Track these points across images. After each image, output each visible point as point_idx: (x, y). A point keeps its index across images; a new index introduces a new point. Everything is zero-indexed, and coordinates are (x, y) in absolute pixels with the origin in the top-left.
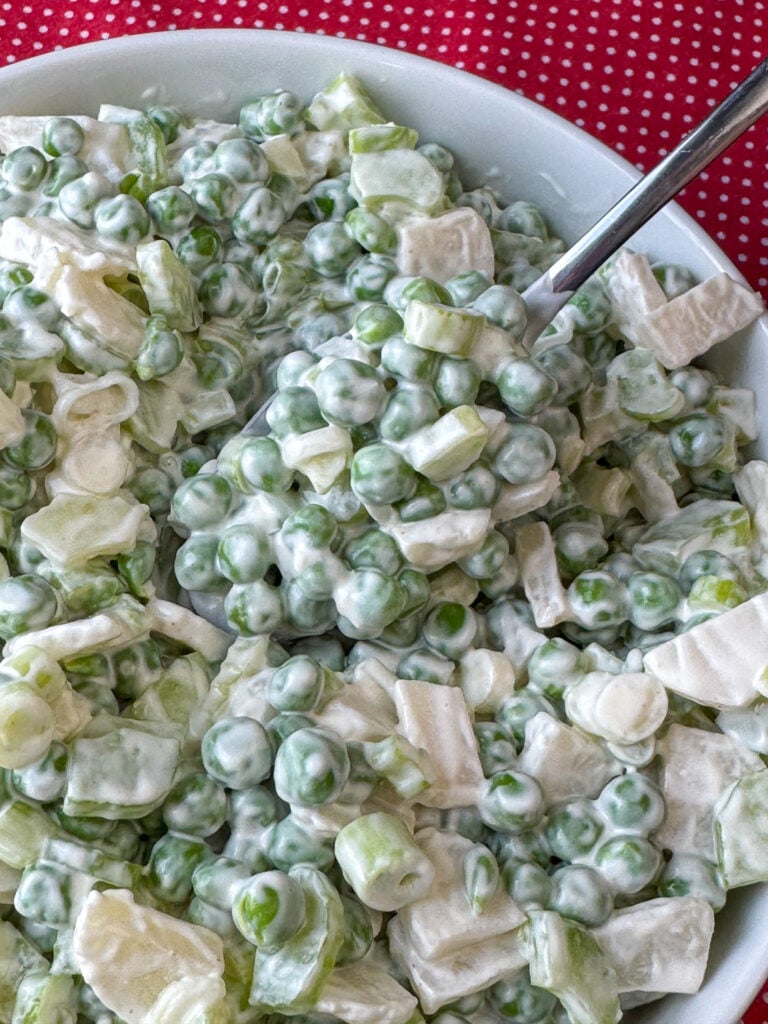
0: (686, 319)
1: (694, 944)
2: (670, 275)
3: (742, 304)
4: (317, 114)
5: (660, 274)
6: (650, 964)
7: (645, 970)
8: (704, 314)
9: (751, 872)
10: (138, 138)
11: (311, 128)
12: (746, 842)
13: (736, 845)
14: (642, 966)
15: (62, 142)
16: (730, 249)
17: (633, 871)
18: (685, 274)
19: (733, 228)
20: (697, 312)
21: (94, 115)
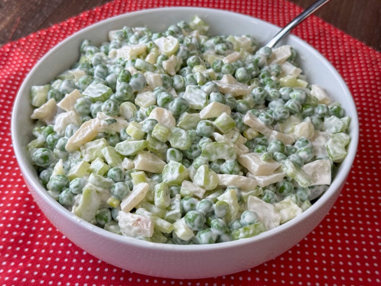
1: (327, 169)
6: (316, 176)
7: (315, 178)
12: (335, 148)
13: (333, 149)
17: (308, 153)
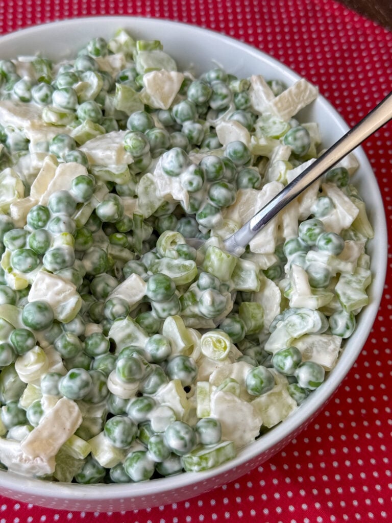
0: (288, 101)
2: (274, 84)
3: (311, 92)
4: (113, 46)
5: (270, 83)
7: (310, 354)
8: (295, 98)
9: (354, 300)
10: (38, 67)
11: (111, 53)
14: (308, 353)
15: (8, 69)
16: (298, 71)
18: (280, 82)
19: (297, 63)
20: (292, 98)
21: (17, 59)
